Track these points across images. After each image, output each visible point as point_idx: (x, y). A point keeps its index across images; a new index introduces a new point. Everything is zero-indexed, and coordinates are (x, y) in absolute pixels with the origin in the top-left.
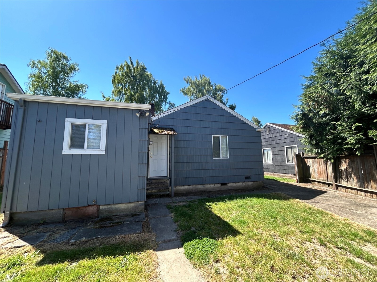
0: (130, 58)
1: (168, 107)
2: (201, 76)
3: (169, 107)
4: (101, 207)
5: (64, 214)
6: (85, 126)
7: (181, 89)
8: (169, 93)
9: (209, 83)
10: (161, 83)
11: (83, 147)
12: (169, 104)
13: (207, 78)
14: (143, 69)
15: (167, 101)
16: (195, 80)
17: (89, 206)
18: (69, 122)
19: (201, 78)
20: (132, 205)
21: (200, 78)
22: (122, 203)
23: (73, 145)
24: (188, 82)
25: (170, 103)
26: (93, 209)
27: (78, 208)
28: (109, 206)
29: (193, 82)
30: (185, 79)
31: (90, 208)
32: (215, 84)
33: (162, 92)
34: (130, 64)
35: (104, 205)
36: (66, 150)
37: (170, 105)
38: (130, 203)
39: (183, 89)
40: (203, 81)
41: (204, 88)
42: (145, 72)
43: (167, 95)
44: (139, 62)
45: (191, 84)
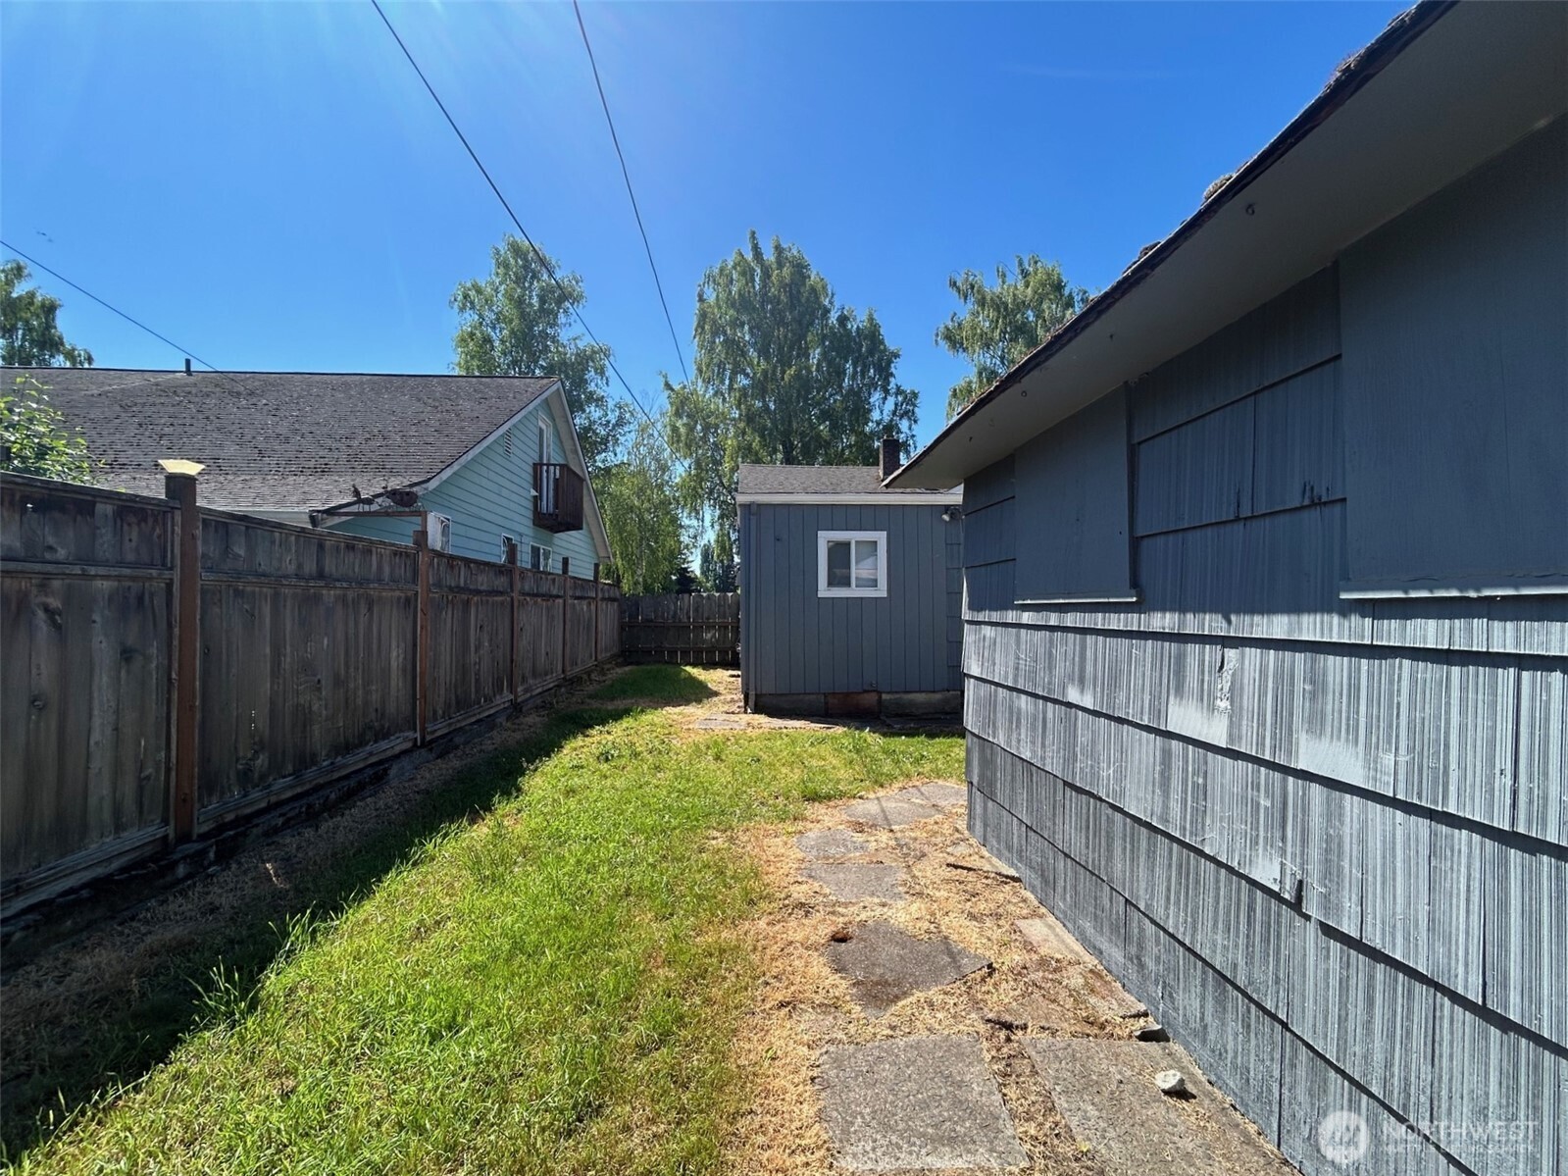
0: (753, 233)
1: (893, 407)
2: (1021, 264)
3: (896, 405)
4: (884, 696)
5: (826, 703)
6: (848, 545)
7: (942, 329)
8: (897, 356)
9: (1058, 287)
10: (871, 319)
11: (848, 584)
12: (897, 394)
13: (1048, 263)
14: (800, 269)
15: (892, 386)
16: (998, 290)
17: (866, 691)
18: (825, 538)
19: (1025, 274)
20: (938, 696)
21: (1017, 271)
22: (920, 692)
23: (832, 582)
24: (966, 298)
25: (899, 391)
26: (871, 698)
27: (848, 694)
28: (897, 696)
29: (992, 299)
30: (954, 284)
31: (866, 696)
32: (1085, 292)
33: (871, 352)
34: (749, 256)
35: (888, 693)
36: (824, 591)
37: (900, 398)
38: (934, 692)
39: (948, 329)
40: (1029, 291)
41: (1037, 317)
42: (805, 277)
43: (889, 362)
44: (784, 246)
45: (983, 305)
